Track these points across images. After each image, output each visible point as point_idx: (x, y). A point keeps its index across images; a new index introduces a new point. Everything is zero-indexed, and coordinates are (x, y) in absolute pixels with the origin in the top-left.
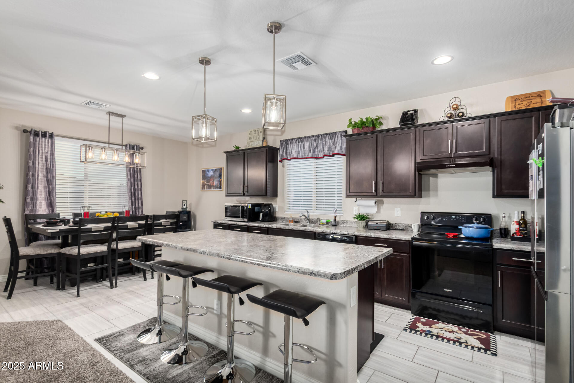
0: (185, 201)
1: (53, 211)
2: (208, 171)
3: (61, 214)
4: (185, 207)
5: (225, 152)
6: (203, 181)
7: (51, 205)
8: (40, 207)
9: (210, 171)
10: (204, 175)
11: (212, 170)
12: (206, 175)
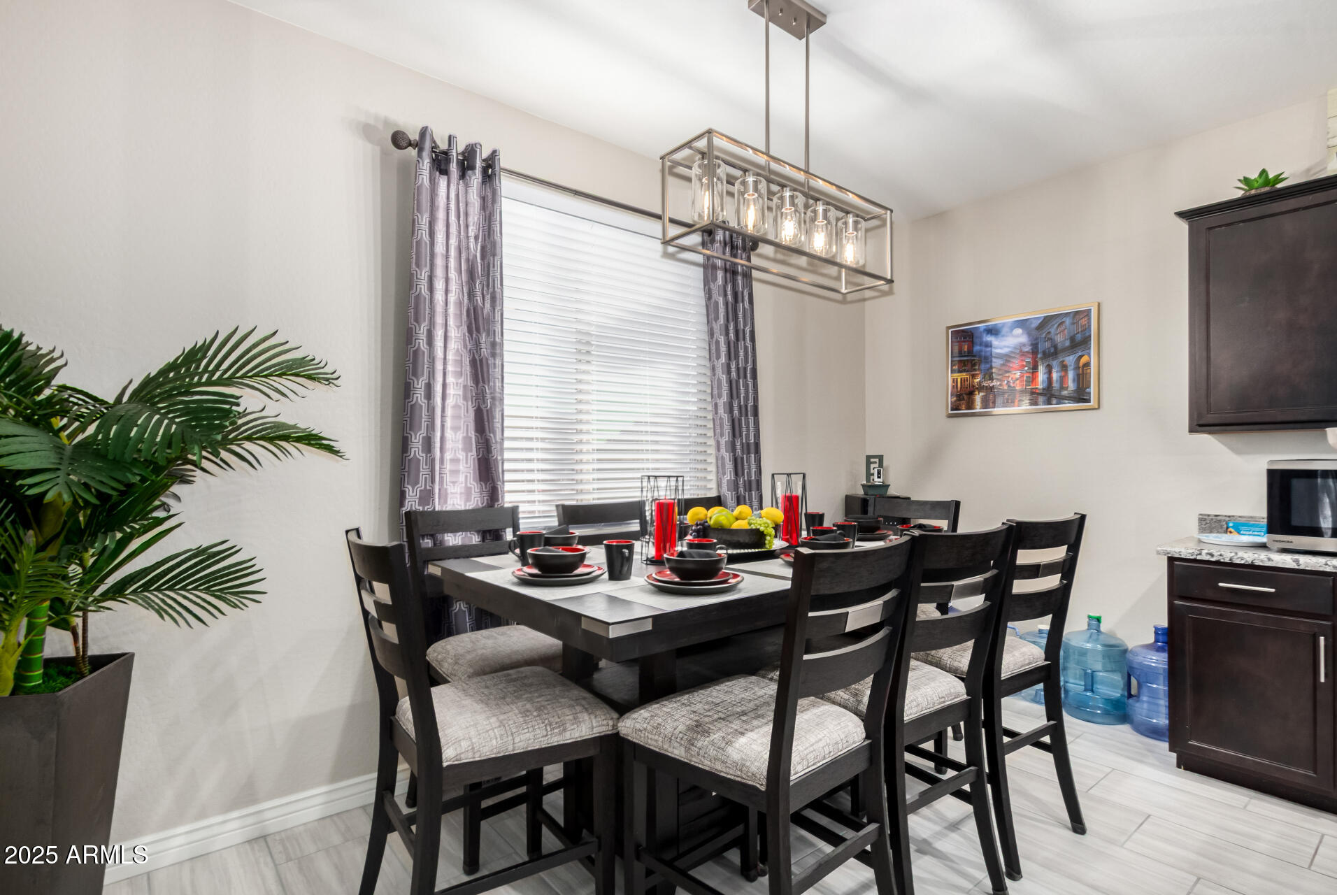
0: (877, 460)
1: (493, 494)
2: (993, 331)
3: (521, 509)
4: (877, 481)
5: (1181, 215)
6: (958, 376)
7: (487, 470)
8: (454, 480)
9: (1005, 330)
10: (966, 348)
11: (1022, 324)
12: (977, 348)
